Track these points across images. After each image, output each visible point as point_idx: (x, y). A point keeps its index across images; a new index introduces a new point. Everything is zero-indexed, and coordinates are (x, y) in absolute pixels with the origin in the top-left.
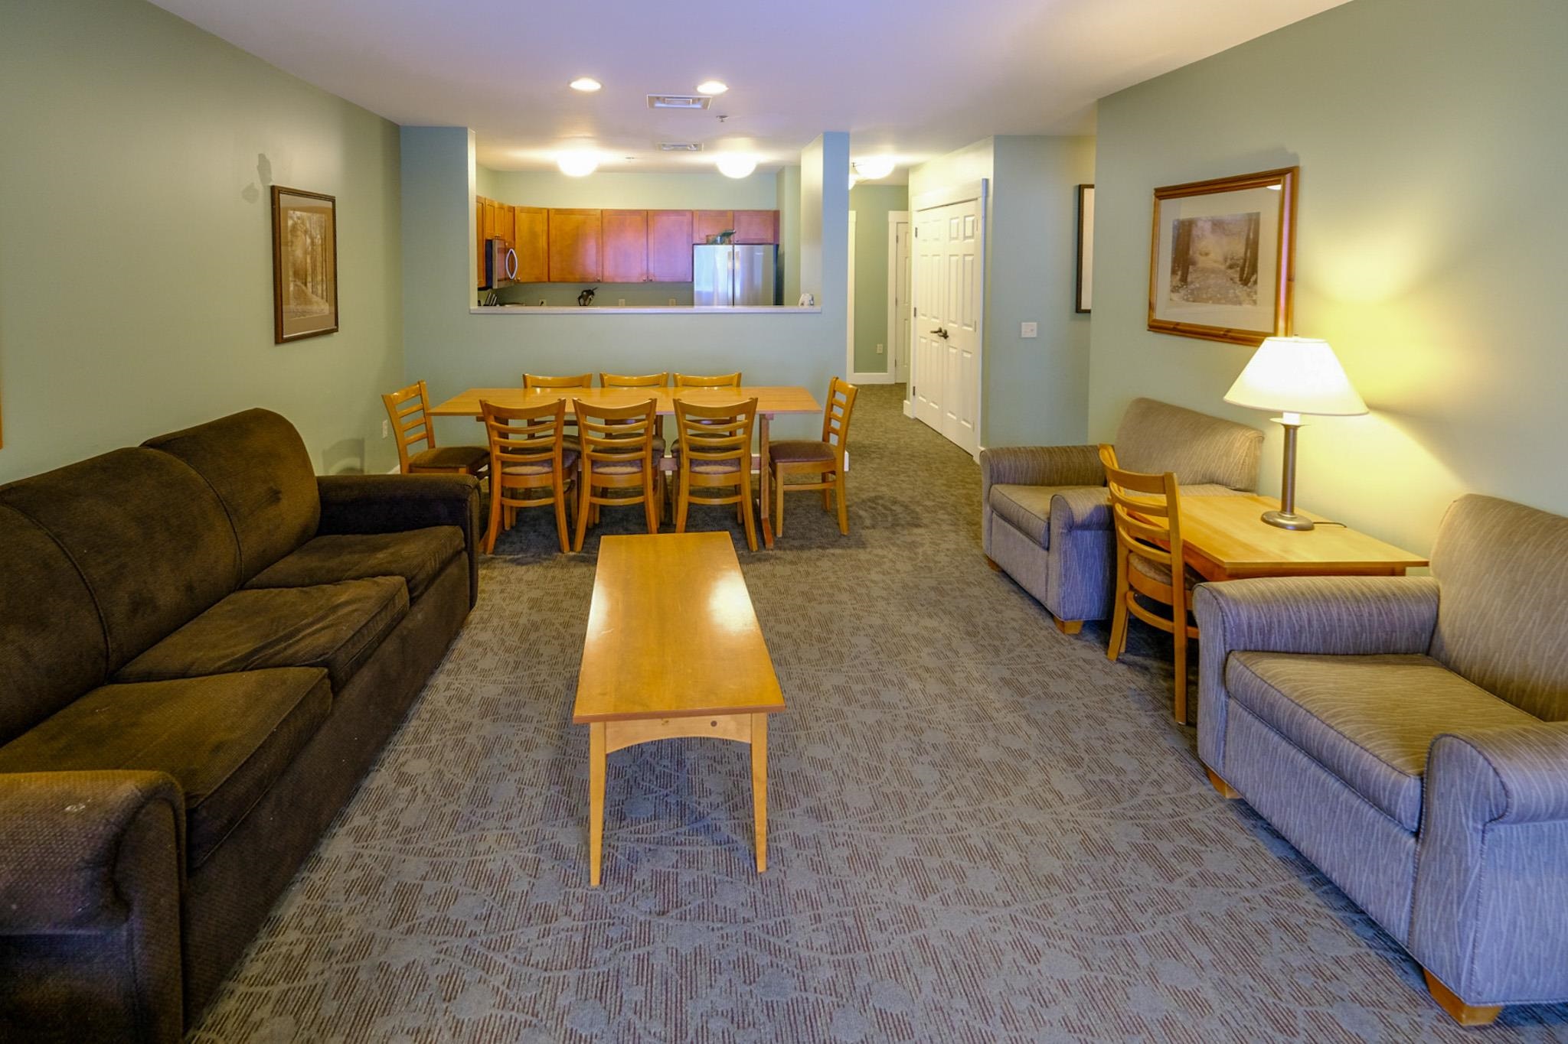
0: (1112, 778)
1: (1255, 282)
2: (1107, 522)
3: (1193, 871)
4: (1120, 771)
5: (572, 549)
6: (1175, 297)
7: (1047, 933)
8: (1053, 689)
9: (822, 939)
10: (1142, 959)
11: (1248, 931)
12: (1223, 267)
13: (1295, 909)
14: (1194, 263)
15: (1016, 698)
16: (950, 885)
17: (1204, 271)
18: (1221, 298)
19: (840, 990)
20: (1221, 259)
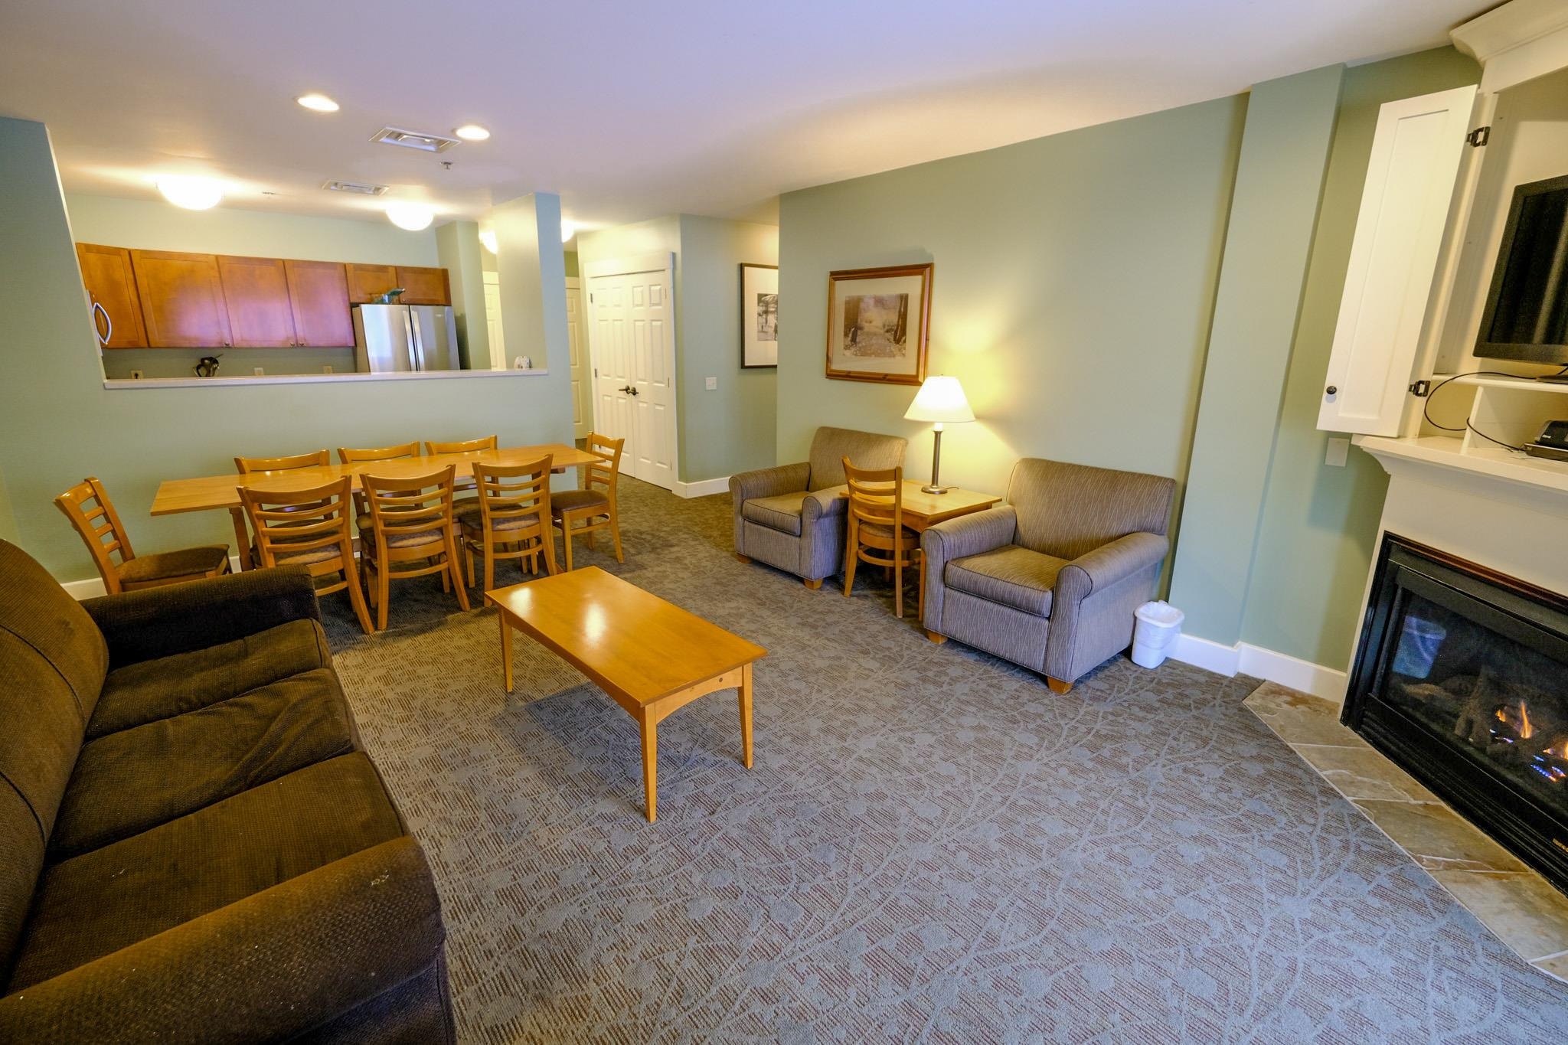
0: (887, 653)
1: (905, 341)
2: (843, 507)
3: (947, 679)
4: (889, 649)
5: (376, 629)
6: (848, 353)
7: (910, 730)
8: (829, 620)
9: (812, 781)
10: (953, 721)
11: (981, 693)
12: (882, 331)
13: (993, 678)
14: (861, 328)
15: (814, 631)
16: (853, 730)
17: (868, 334)
18: (878, 354)
19: (840, 796)
20: (881, 325)
